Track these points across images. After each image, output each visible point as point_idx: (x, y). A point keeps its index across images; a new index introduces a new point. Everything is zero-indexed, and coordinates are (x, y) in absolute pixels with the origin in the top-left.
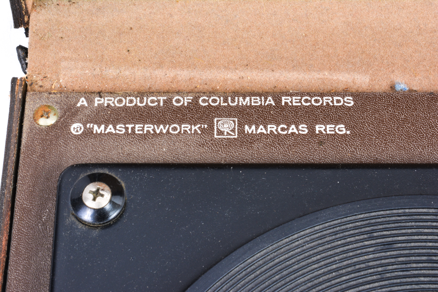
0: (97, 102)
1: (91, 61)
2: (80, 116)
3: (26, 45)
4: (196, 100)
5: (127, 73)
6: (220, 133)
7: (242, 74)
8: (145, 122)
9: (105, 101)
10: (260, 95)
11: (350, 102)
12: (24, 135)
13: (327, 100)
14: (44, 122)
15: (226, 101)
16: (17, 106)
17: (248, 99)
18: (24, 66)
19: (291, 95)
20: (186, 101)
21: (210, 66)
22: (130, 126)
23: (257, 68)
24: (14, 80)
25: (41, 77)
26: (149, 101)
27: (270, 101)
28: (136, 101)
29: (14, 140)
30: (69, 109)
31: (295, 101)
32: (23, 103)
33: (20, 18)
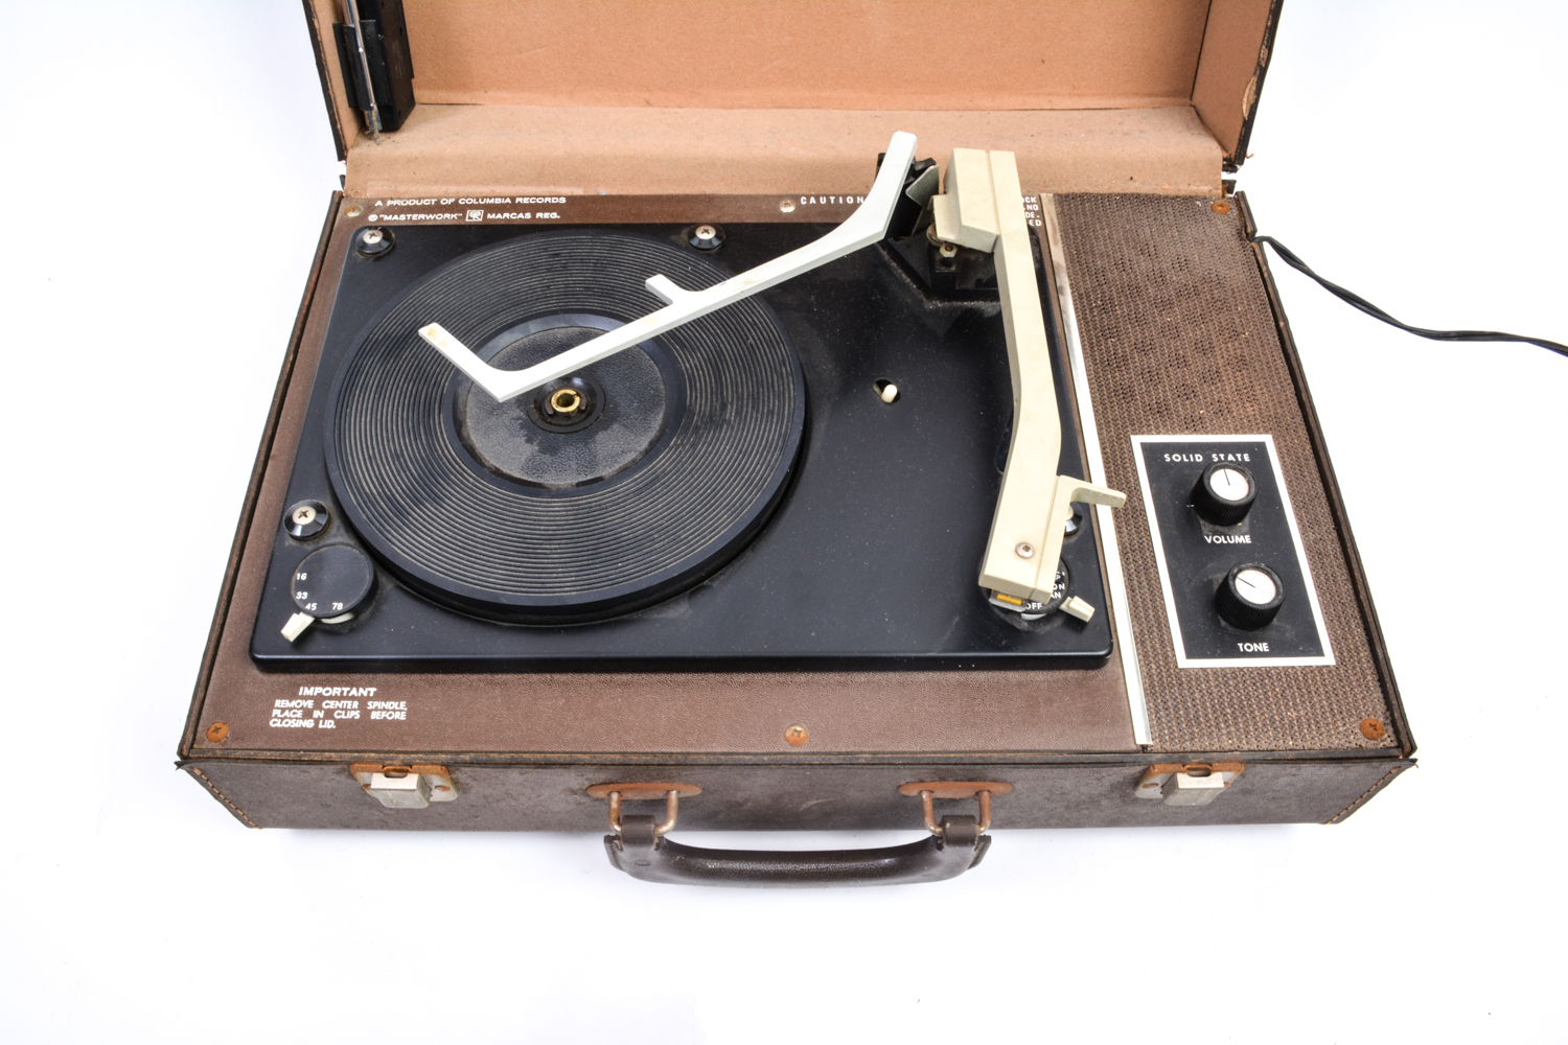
0: (389, 203)
1: (389, 181)
2: (377, 211)
3: (345, 174)
4: (457, 201)
5: (413, 189)
6: (470, 218)
7: (493, 188)
8: (419, 213)
9: (395, 203)
10: (501, 198)
11: (563, 200)
12: (337, 222)
13: (548, 200)
14: (352, 215)
15: (477, 200)
16: (335, 205)
17: (493, 199)
18: (343, 184)
19: (523, 197)
20: (450, 202)
21: (471, 182)
22: (409, 216)
23: (503, 184)
24: (334, 192)
25: (353, 191)
26: (425, 202)
27: (508, 200)
28: (416, 202)
29: (329, 224)
30: (369, 207)
31: (526, 201)
32: (339, 204)
33: (342, 155)
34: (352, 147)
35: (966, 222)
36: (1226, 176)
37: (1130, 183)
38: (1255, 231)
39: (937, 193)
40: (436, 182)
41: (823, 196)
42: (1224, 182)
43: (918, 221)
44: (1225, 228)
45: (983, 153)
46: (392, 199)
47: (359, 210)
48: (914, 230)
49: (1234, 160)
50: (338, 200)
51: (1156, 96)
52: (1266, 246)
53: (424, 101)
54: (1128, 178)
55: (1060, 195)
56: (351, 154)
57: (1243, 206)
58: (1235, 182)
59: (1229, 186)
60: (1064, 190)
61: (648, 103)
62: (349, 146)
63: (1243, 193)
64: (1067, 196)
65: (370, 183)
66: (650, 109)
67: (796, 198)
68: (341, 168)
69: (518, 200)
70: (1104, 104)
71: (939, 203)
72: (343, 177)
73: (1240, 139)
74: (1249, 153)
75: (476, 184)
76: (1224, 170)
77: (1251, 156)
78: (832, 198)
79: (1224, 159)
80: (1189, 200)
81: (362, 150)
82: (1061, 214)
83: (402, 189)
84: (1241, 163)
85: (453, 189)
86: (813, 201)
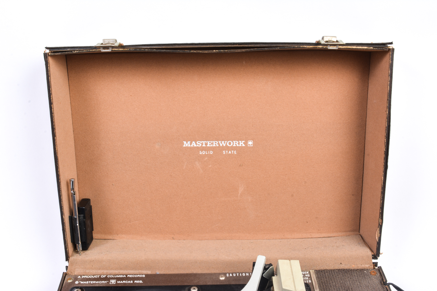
0: (83, 277)
1: (83, 268)
2: (78, 280)
3: (68, 266)
4: (107, 276)
5: (91, 271)
6: (111, 283)
7: (120, 271)
8: (93, 281)
9: (85, 277)
10: (122, 275)
11: (144, 276)
12: (64, 284)
13: (139, 276)
14: (69, 281)
15: (114, 276)
16: (63, 278)
17: (119, 276)
18: (67, 269)
19: (130, 275)
20: (104, 276)
21: (112, 269)
22: (90, 282)
23: (123, 270)
24: (64, 273)
25: (70, 272)
26: (95, 277)
27: (125, 276)
28: (92, 277)
29: (61, 285)
30: (76, 278)
31: (131, 276)
32: (65, 277)
33: (67, 259)
34: (71, 256)
35: (284, 287)
36: (374, 261)
37: (341, 265)
38: (386, 281)
39: (273, 275)
40: (100, 269)
41: (234, 273)
42: (373, 263)
43: (268, 284)
44: (375, 280)
45: (288, 261)
46: (84, 275)
47: (72, 279)
48: (267, 287)
49: (376, 256)
50: (65, 275)
51: (347, 232)
52: (391, 286)
53: (96, 238)
54: (340, 263)
55: (316, 271)
56: (71, 259)
57: (381, 272)
58: (377, 263)
59: (375, 264)
60: (318, 268)
61: (173, 238)
62: (70, 256)
63: (380, 267)
64: (319, 271)
65: (76, 269)
66: (174, 241)
67: (225, 274)
68: (67, 263)
69: (128, 276)
70: (329, 235)
71: (274, 278)
72: (67, 267)
73: (377, 248)
74: (381, 252)
75: (114, 270)
76: (373, 259)
77: (382, 254)
78: (238, 274)
79: (372, 255)
80: (362, 270)
81: (75, 257)
82: (318, 278)
83: (88, 271)
84: (379, 256)
85: (105, 272)
86: (231, 275)
